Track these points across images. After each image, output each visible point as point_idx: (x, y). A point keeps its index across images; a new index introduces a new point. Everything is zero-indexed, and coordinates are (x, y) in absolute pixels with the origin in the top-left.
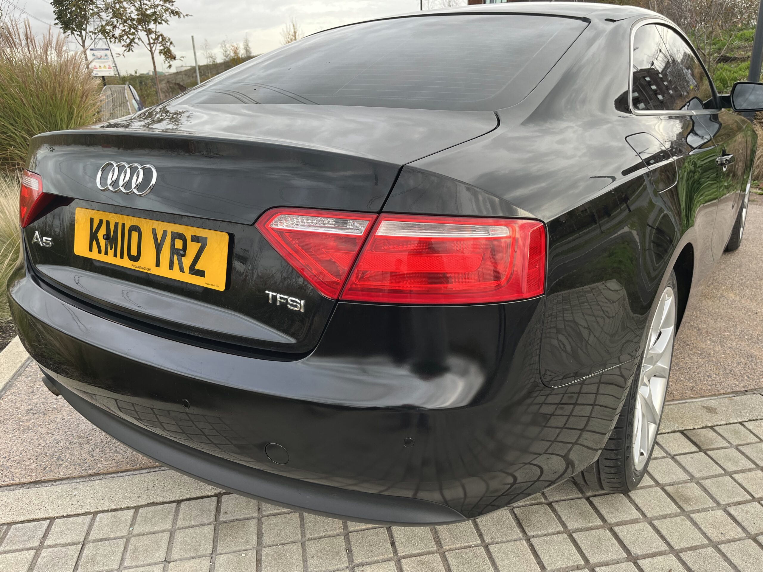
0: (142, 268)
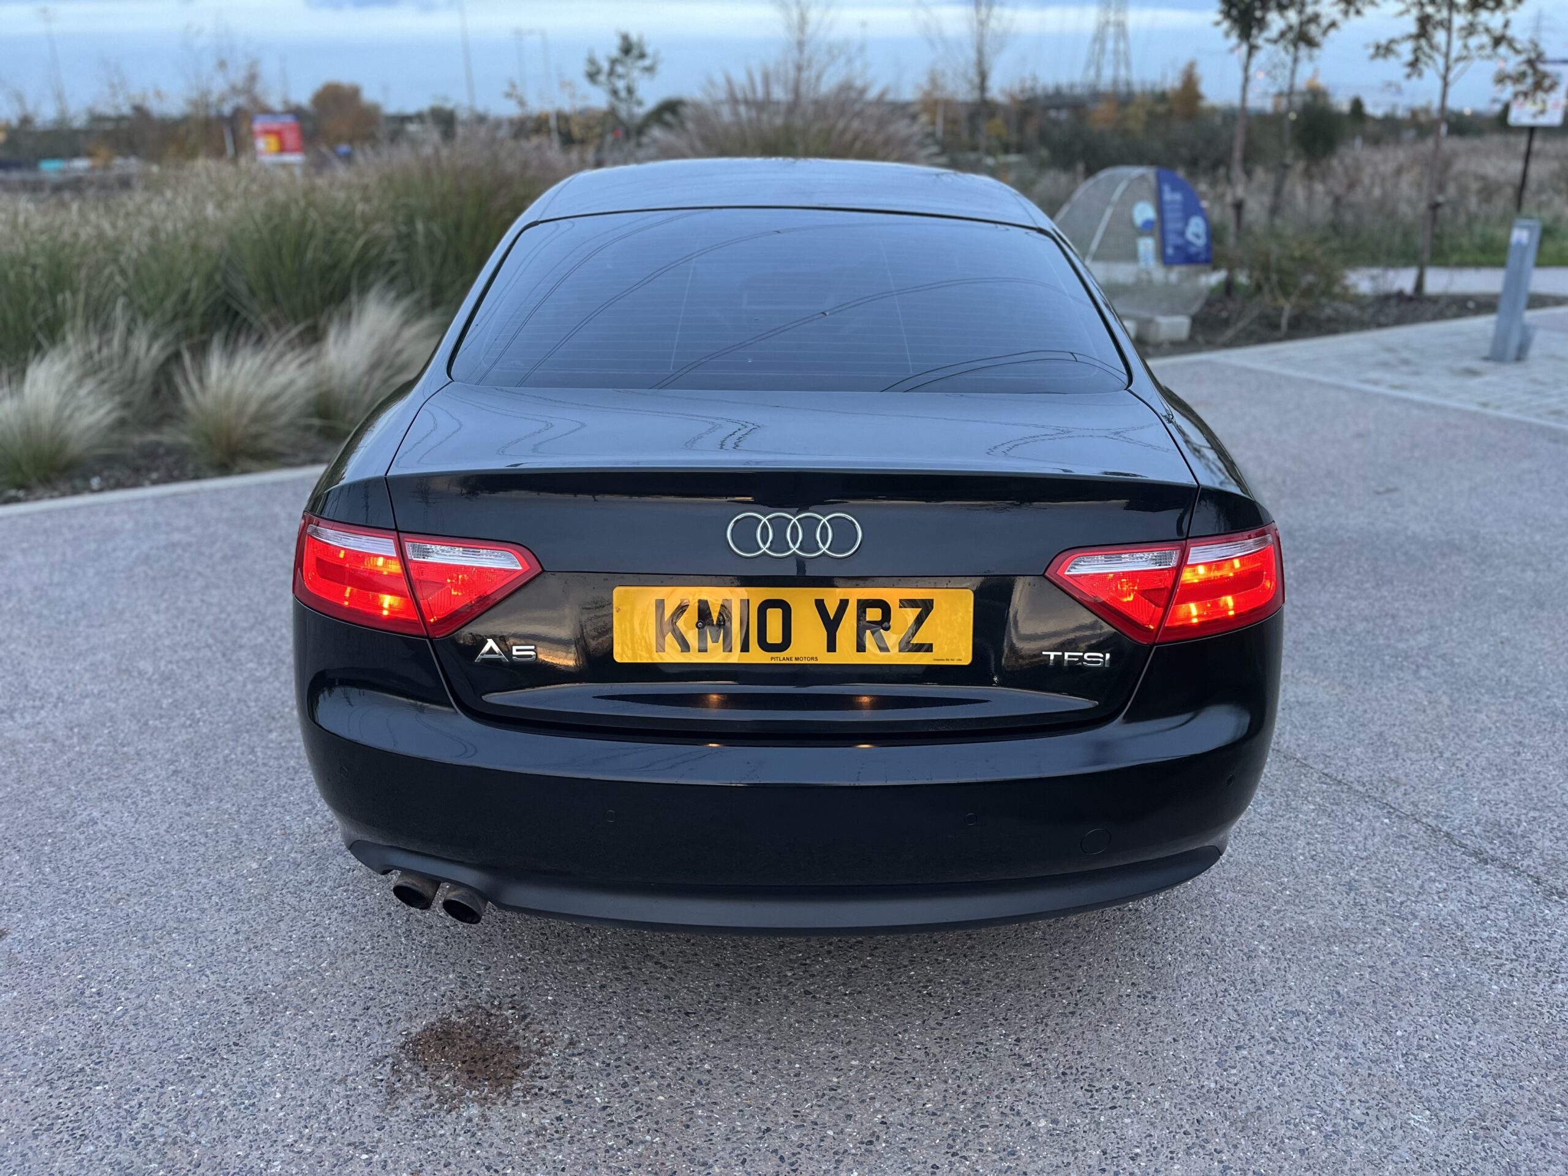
0: (797, 659)
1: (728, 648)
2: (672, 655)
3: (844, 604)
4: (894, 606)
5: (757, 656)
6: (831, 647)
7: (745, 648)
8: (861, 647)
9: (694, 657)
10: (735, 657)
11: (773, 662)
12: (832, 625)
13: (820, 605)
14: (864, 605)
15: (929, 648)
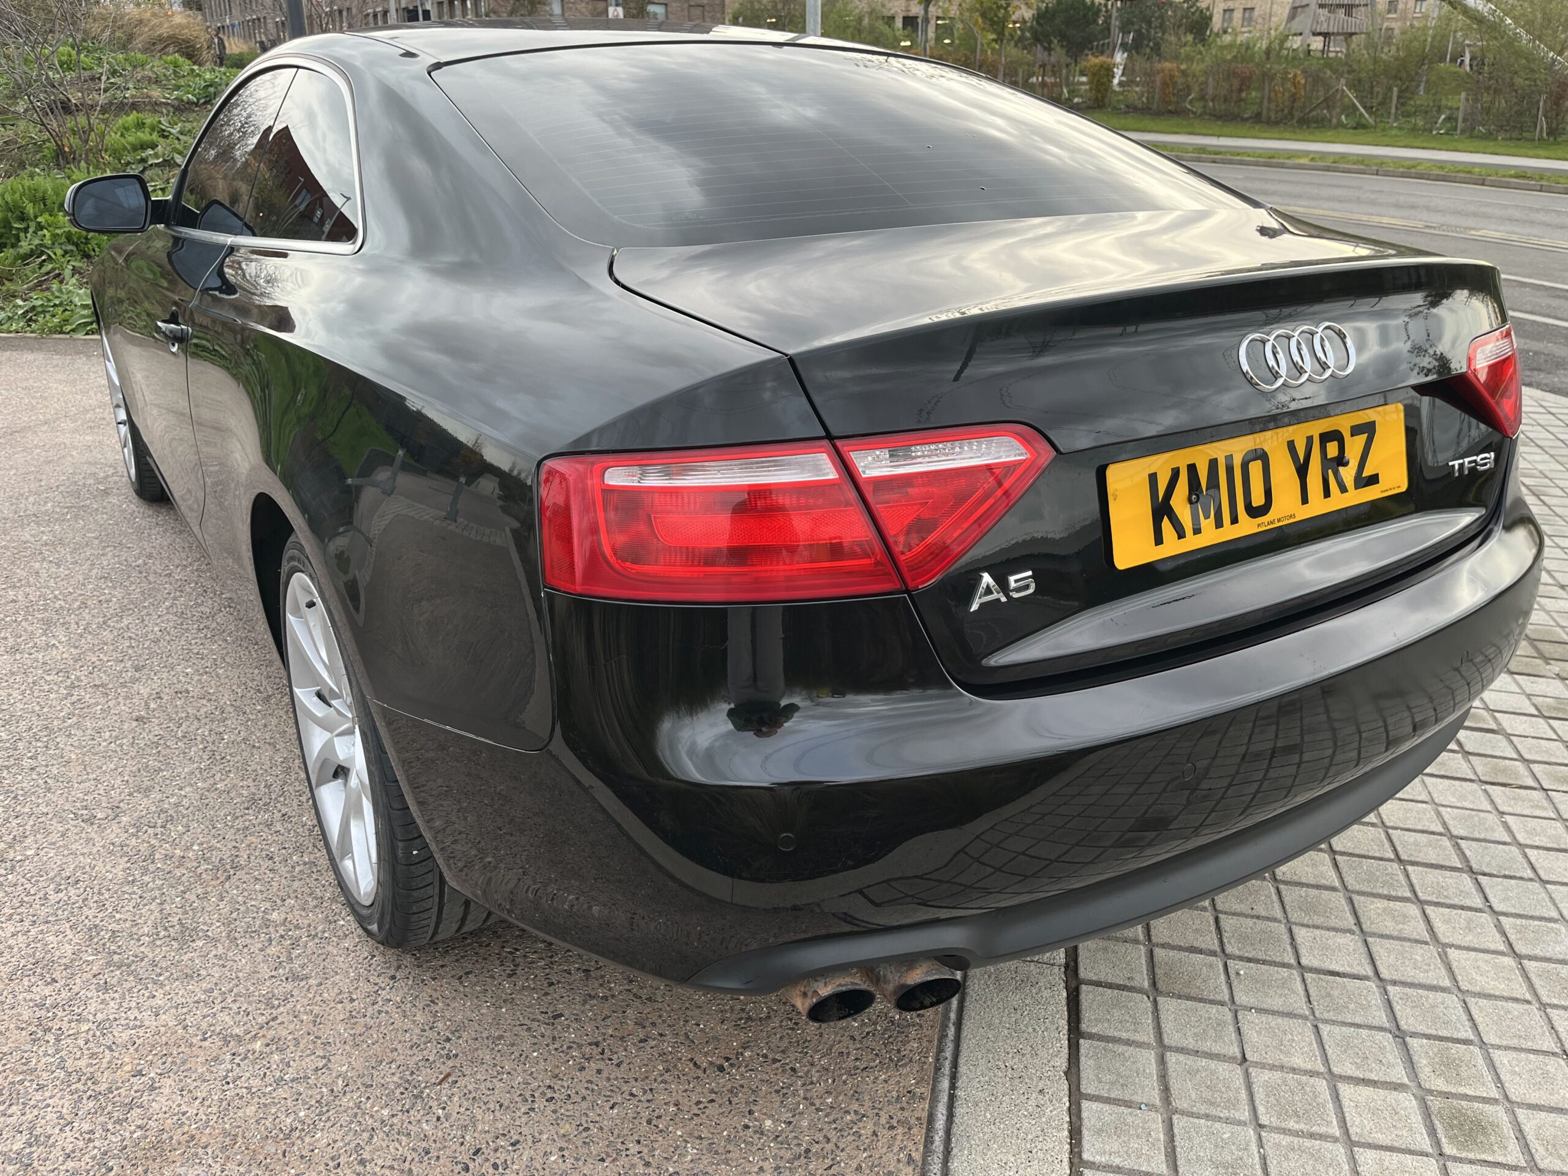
1: (1219, 524)
2: (1172, 546)
3: (1310, 439)
4: (1346, 434)
5: (1248, 526)
6: (1305, 500)
7: (1234, 520)
8: (1327, 494)
9: (1192, 543)
10: (1230, 533)
11: (1260, 529)
12: (1302, 471)
13: (1291, 446)
14: (1325, 438)
15: (1374, 480)
